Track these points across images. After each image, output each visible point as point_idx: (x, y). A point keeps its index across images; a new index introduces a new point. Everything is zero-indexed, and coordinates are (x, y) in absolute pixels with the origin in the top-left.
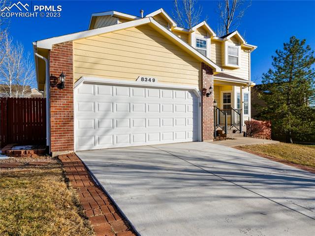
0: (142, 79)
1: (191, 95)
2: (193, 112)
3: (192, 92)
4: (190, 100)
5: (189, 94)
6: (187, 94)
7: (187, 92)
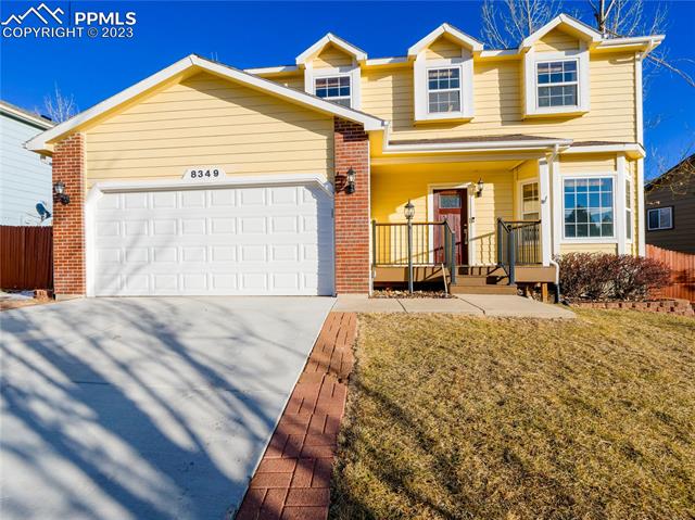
0: (193, 174)
1: (313, 193)
2: (318, 231)
3: (313, 187)
4: (310, 205)
5: (308, 193)
6: (301, 193)
7: (301, 188)
